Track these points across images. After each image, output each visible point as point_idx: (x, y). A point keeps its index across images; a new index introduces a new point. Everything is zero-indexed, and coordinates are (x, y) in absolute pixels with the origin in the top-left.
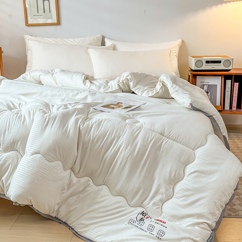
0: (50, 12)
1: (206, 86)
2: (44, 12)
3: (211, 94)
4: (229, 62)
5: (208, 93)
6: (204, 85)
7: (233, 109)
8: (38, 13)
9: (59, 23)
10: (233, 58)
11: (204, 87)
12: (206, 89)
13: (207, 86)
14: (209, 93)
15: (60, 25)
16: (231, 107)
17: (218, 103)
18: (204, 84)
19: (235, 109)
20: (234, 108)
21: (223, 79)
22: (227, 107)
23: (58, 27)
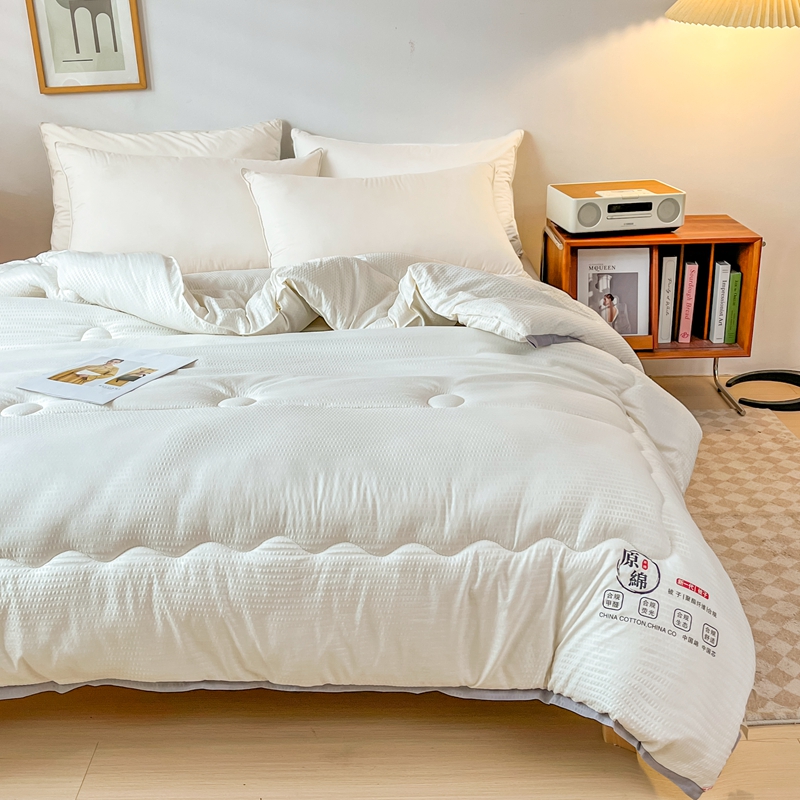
0: (116, 50)
1: (605, 277)
2: (98, 51)
3: (620, 301)
4: (673, 204)
5: (612, 299)
6: (600, 276)
7: (681, 340)
8: (78, 52)
9: (144, 84)
10: (684, 193)
11: (601, 281)
12: (605, 287)
13: (610, 277)
14: (615, 299)
15: (150, 89)
16: (675, 337)
17: (642, 328)
18: (600, 272)
19: (688, 340)
20: (685, 338)
21: (656, 255)
22: (664, 335)
23: (144, 96)
